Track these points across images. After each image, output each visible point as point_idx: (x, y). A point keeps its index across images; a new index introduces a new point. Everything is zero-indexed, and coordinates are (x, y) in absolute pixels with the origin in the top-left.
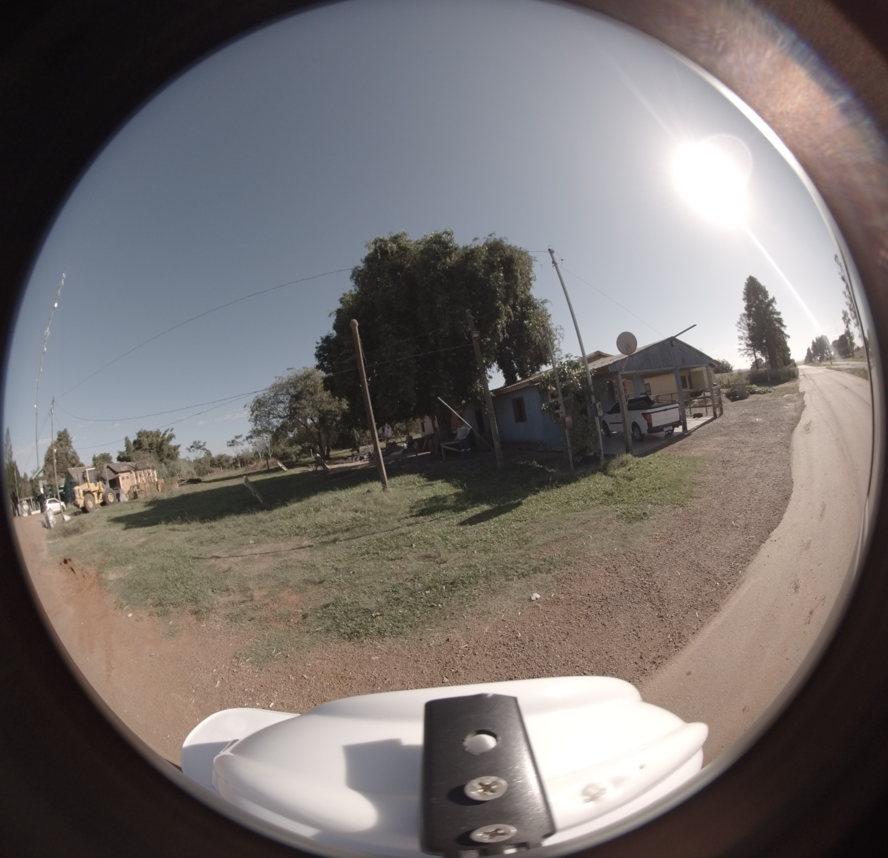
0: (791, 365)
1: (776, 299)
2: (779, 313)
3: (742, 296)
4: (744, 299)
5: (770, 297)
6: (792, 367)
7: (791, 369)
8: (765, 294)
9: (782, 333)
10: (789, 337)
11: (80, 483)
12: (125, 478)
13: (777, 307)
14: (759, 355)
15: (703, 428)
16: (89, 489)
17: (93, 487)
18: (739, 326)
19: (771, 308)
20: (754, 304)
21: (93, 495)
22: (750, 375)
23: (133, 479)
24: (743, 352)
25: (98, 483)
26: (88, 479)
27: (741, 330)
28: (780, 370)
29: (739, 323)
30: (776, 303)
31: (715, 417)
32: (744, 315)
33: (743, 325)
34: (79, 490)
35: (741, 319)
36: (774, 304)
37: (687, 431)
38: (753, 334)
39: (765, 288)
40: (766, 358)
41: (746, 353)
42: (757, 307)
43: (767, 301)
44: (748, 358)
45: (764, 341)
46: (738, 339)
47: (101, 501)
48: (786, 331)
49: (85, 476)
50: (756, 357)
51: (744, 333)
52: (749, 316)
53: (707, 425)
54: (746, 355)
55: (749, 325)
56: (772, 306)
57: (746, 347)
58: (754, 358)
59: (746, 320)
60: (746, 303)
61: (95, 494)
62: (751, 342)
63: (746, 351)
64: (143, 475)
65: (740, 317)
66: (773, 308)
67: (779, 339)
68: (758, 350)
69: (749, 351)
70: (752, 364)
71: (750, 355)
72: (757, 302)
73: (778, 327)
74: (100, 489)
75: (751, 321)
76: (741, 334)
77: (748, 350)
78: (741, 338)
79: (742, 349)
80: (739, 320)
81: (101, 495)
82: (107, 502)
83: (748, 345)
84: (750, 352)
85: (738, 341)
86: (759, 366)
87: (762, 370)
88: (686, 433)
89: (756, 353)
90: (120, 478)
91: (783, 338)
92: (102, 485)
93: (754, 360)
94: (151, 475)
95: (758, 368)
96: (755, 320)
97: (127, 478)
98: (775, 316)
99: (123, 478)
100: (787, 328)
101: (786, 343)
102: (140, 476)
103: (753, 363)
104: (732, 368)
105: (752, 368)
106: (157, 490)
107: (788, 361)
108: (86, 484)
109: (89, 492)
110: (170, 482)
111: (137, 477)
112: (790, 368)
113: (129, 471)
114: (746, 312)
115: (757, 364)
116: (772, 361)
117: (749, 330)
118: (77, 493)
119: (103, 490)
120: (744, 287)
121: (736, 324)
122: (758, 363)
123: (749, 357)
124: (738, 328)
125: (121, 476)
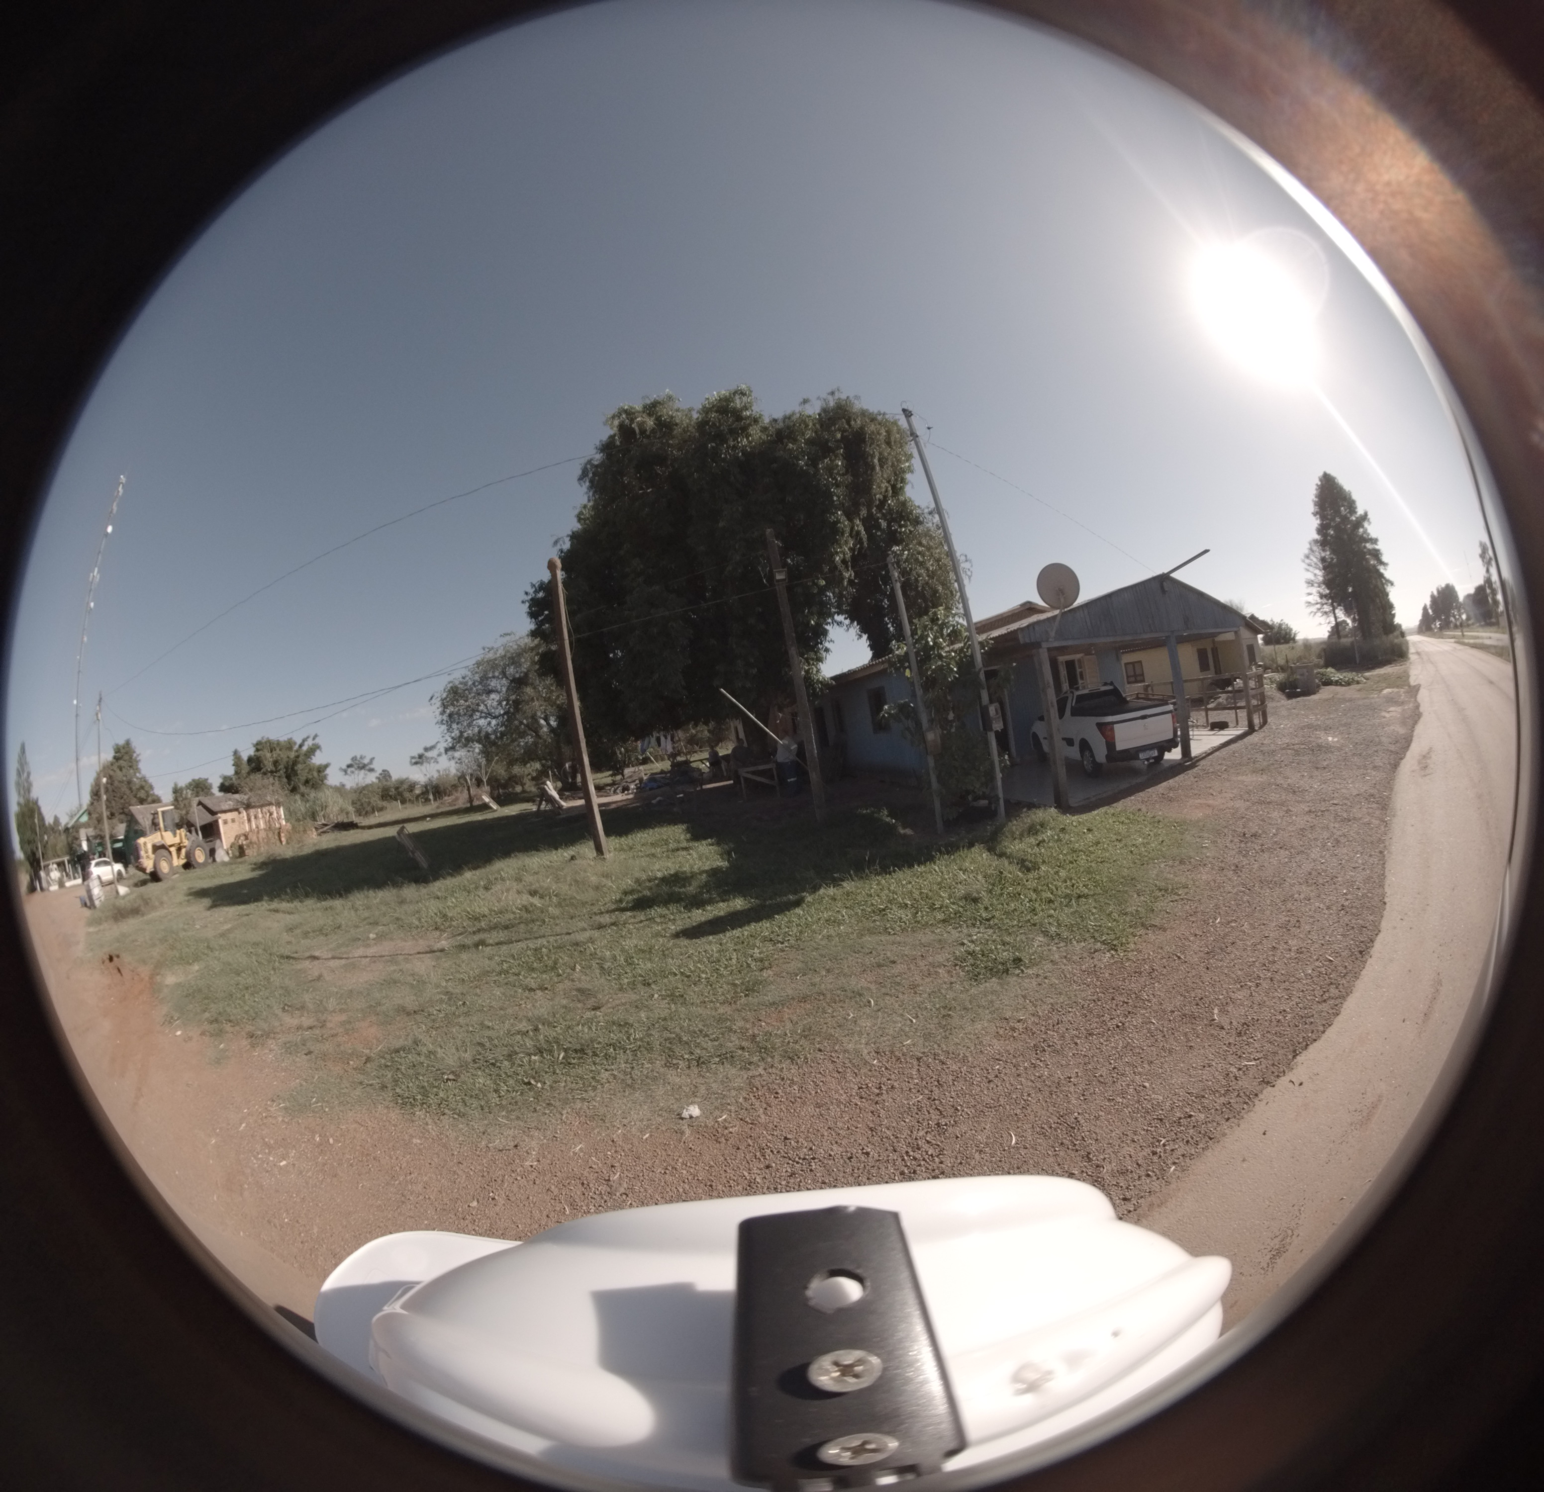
0: (1397, 633)
1: (1370, 516)
2: (1375, 541)
3: (1311, 508)
4: (1315, 514)
5: (1360, 511)
6: (1397, 637)
7: (1396, 641)
8: (1351, 505)
9: (1381, 576)
10: (1392, 584)
11: (148, 832)
12: (229, 821)
13: (1372, 529)
14: (1341, 614)
15: (1224, 751)
16: (163, 842)
17: (169, 838)
18: (1307, 561)
19: (1361, 530)
20: (1332, 524)
21: (170, 852)
22: (1324, 650)
23: (243, 823)
24: (1314, 609)
25: (178, 831)
26: (162, 825)
27: (1311, 569)
28: (1377, 642)
29: (1307, 557)
30: (1370, 523)
31: (1251, 729)
32: (1316, 541)
33: (1315, 560)
34: (145, 844)
35: (1311, 550)
36: (1366, 524)
37: (1191, 759)
38: (1330, 576)
39: (1350, 494)
40: (1354, 620)
41: (1319, 609)
42: (1337, 528)
43: (1354, 518)
44: (1323, 619)
45: (1350, 590)
46: (1305, 585)
47: (183, 861)
48: (1388, 573)
49: (156, 821)
50: (1336, 618)
51: (1315, 575)
52: (1323, 543)
53: (1233, 747)
54: (1319, 614)
55: (1323, 560)
56: (1363, 527)
57: (1319, 600)
58: (1332, 619)
59: (1319, 552)
60: (1318, 522)
61: (173, 850)
62: (1327, 591)
63: (1318, 606)
64: (260, 815)
65: (1308, 546)
66: (1365, 531)
67: (1376, 586)
68: (1339, 605)
69: (1325, 606)
70: (1329, 629)
71: (1326, 613)
72: (1338, 520)
73: (1374, 566)
74: (181, 842)
75: (1328, 553)
76: (1310, 576)
77: (1323, 604)
78: (1310, 583)
79: (1313, 602)
80: (1307, 552)
81: (183, 851)
82: (193, 863)
83: (1322, 596)
84: (1327, 608)
85: (1305, 588)
86: (1342, 633)
87: (1346, 641)
88: (1188, 762)
89: (1337, 611)
90: (220, 822)
91: (1383, 584)
92: (186, 835)
93: (1333, 623)
94: (275, 815)
95: (1339, 637)
96: (1333, 551)
97: (233, 821)
98: (1369, 546)
99: (225, 822)
100: (1389, 568)
101: (1387, 595)
102: (256, 817)
103: (1332, 628)
104: (1295, 634)
105: (1329, 637)
106: (278, 842)
107: (1390, 627)
108: (158, 833)
109: (163, 847)
110: (301, 829)
111: (249, 820)
112: (1393, 638)
113: (237, 810)
114: (1317, 537)
115: (1337, 629)
116: (1364, 625)
117: (1325, 568)
118: (143, 848)
119: (186, 843)
120: (1314, 492)
121: (1303, 557)
122: (1340, 628)
123: (1325, 617)
124: (1304, 566)
125: (222, 817)
